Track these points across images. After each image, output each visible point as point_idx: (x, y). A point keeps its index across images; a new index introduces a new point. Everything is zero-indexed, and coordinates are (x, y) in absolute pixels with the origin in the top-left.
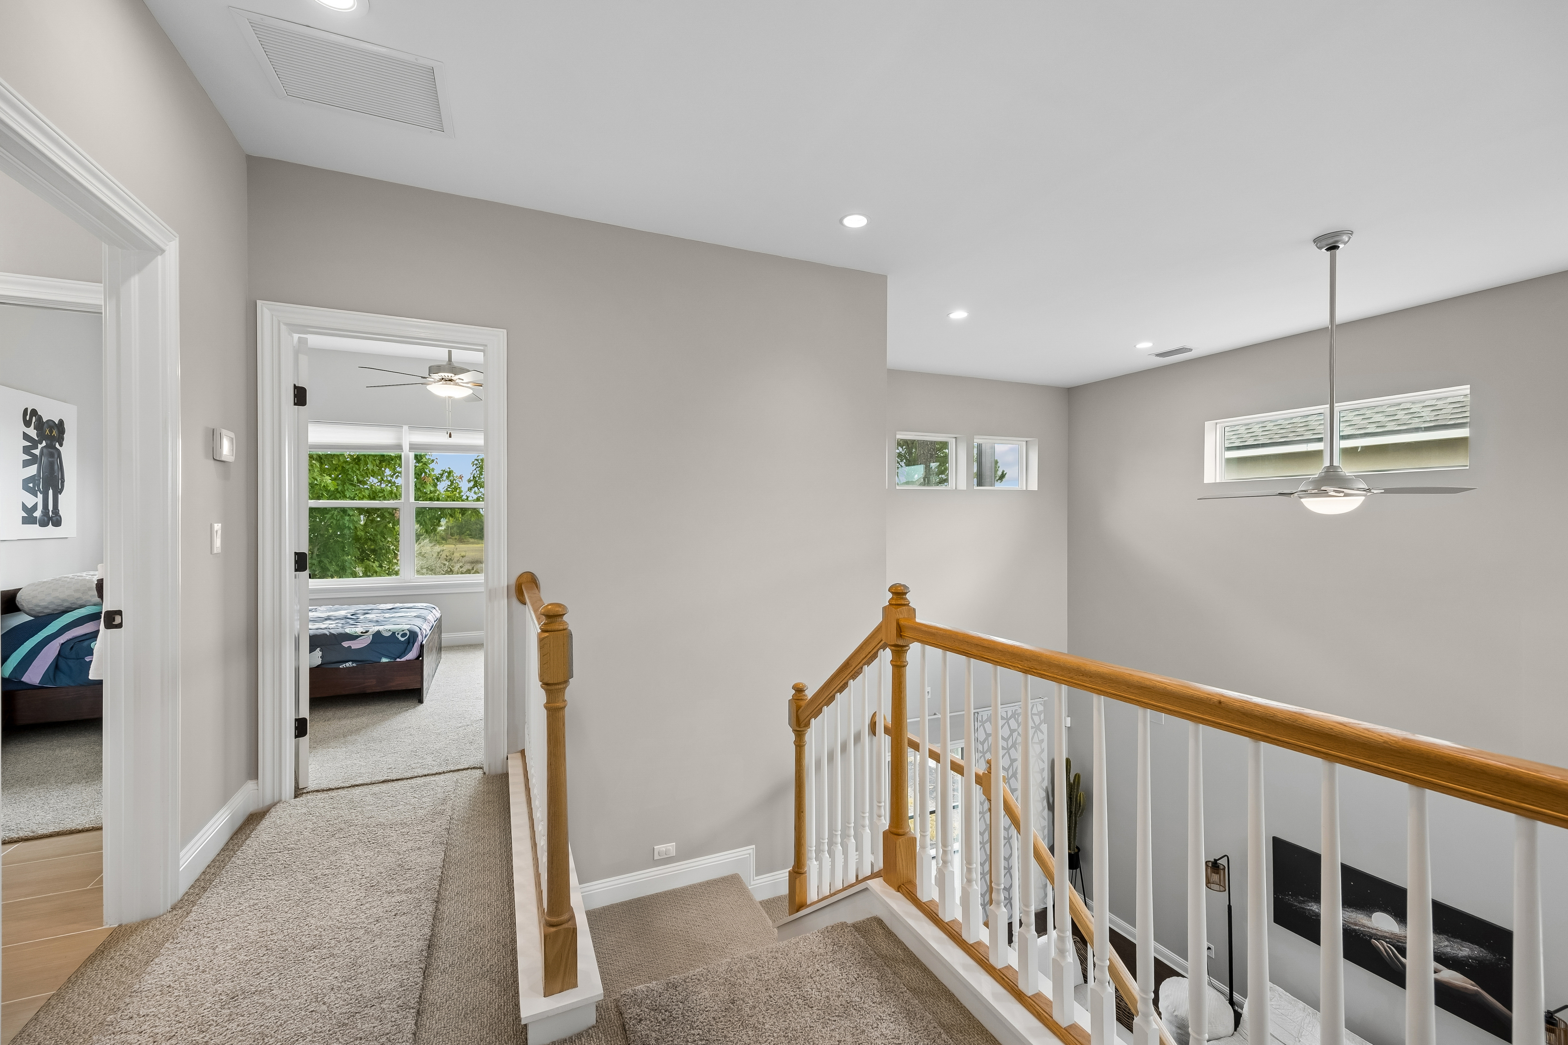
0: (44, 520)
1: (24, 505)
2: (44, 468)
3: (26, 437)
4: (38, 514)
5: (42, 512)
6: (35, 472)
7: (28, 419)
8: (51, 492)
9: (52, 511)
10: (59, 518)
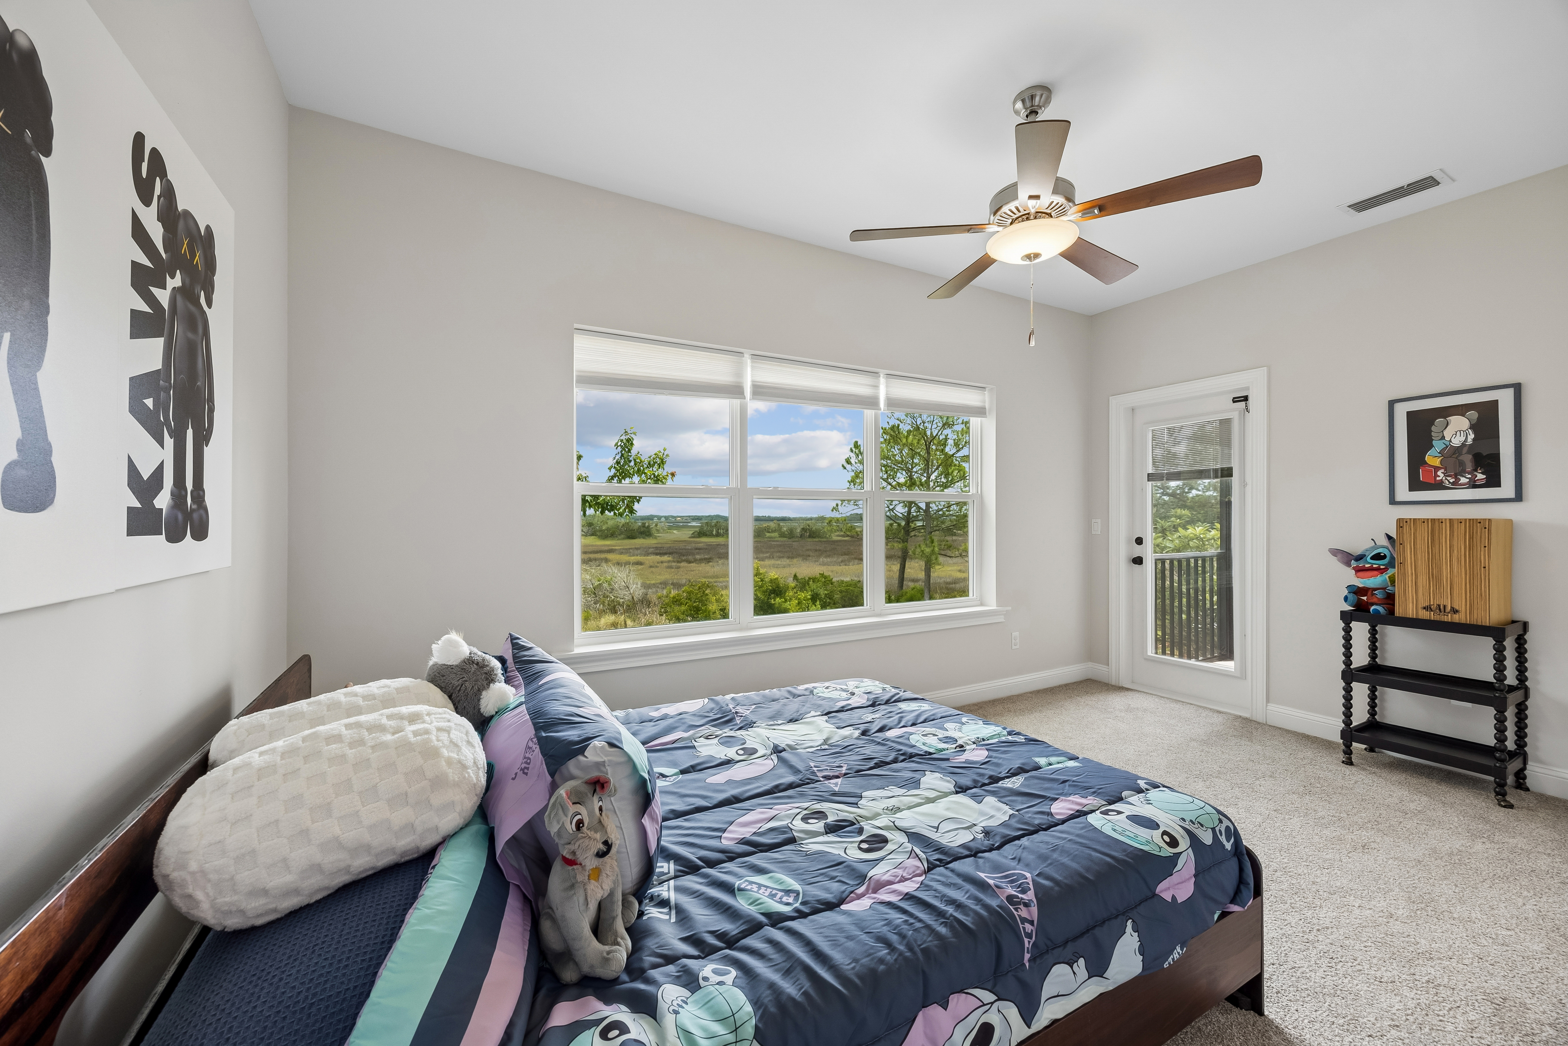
0: (176, 519)
1: (133, 470)
2: (177, 352)
3: (139, 233)
4: (163, 501)
5: (172, 494)
6: (157, 364)
7: (144, 175)
8: (190, 433)
9: (192, 492)
10: (204, 515)
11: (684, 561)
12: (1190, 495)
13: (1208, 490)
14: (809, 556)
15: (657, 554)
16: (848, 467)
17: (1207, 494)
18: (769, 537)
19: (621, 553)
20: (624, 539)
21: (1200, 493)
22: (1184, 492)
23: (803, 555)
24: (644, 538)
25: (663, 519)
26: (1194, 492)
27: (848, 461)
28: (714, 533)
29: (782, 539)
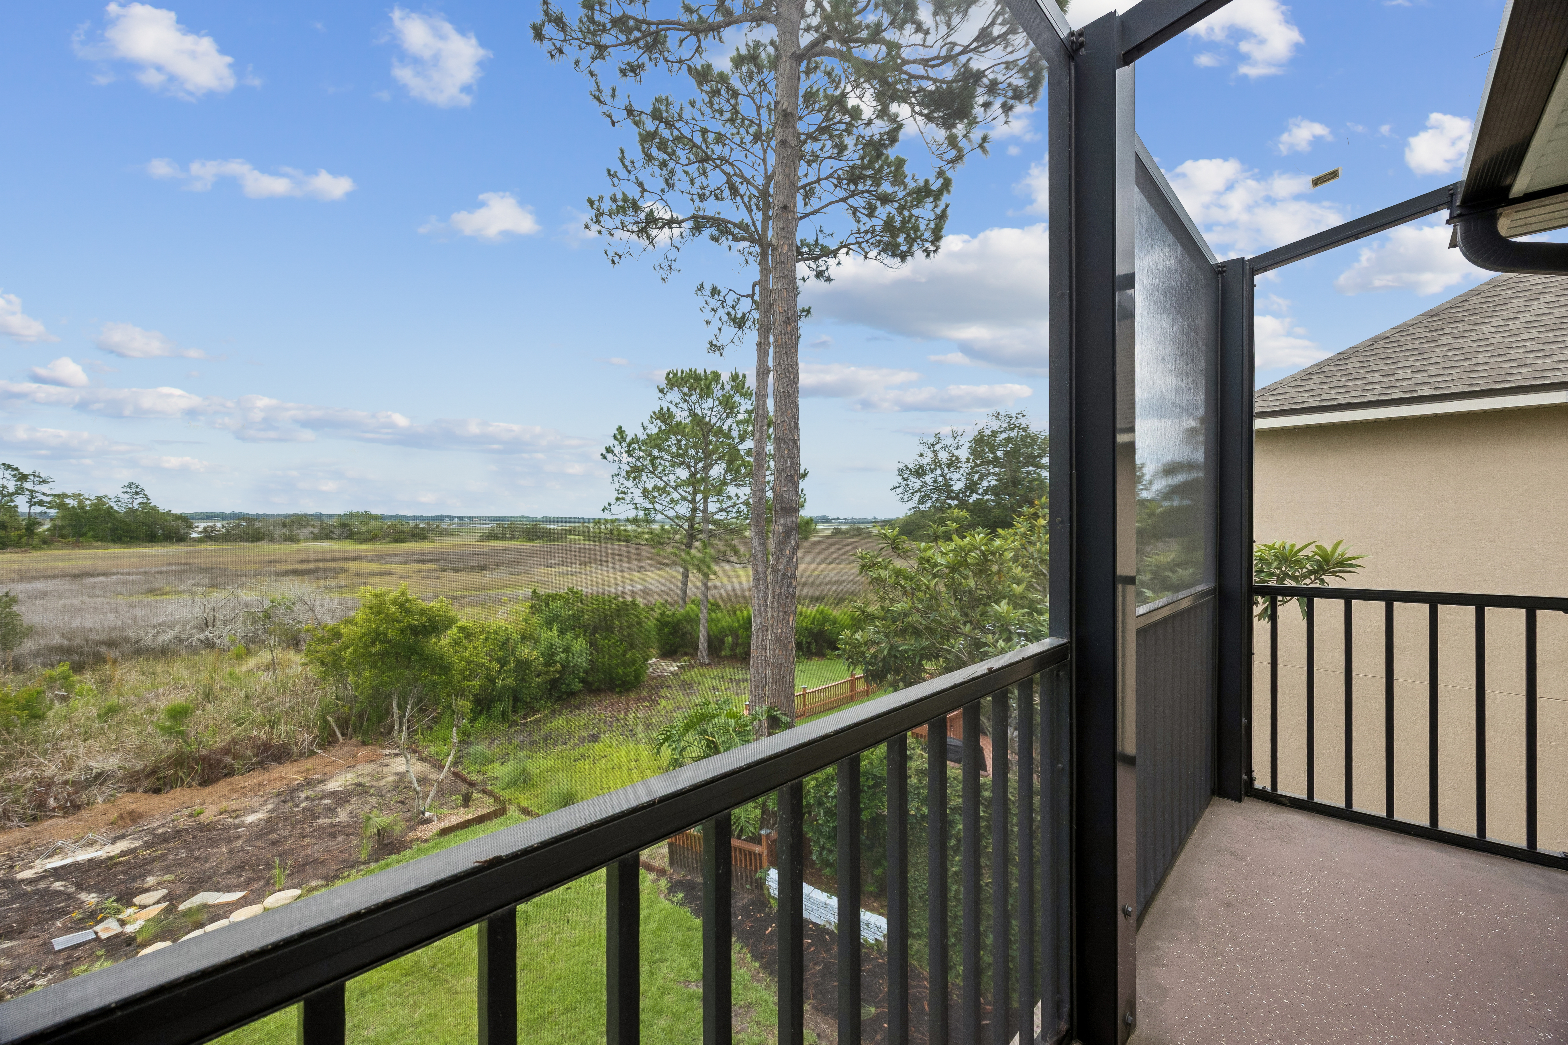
11: (450, 569)
12: (971, 500)
13: (986, 494)
14: (607, 561)
15: (418, 561)
16: (610, 457)
17: (986, 498)
18: (571, 541)
19: (371, 561)
20: (389, 542)
21: (980, 497)
22: (966, 496)
23: (599, 561)
24: (416, 541)
25: (456, 520)
26: (975, 496)
27: (609, 450)
28: (508, 535)
29: (586, 542)
